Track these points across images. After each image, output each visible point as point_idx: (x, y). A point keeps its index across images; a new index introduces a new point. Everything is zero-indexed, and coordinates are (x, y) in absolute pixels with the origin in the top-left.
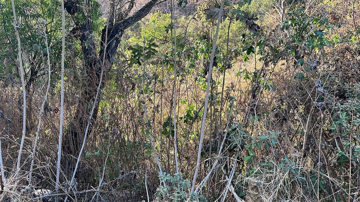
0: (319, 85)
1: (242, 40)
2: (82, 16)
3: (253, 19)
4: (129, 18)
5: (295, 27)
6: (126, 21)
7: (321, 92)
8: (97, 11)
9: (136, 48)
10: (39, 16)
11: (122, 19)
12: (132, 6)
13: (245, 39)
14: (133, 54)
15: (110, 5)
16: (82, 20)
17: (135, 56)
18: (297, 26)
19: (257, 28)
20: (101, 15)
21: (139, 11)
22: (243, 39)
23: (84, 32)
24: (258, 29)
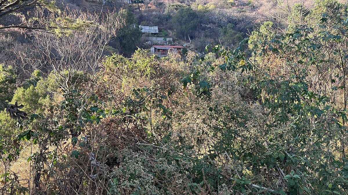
0: (93, 158)
1: (18, 126)
3: (17, 107)
5: (67, 108)
7: (95, 165)
13: (22, 125)
18: (69, 107)
19: (23, 115)
22: (20, 124)
24: (25, 116)
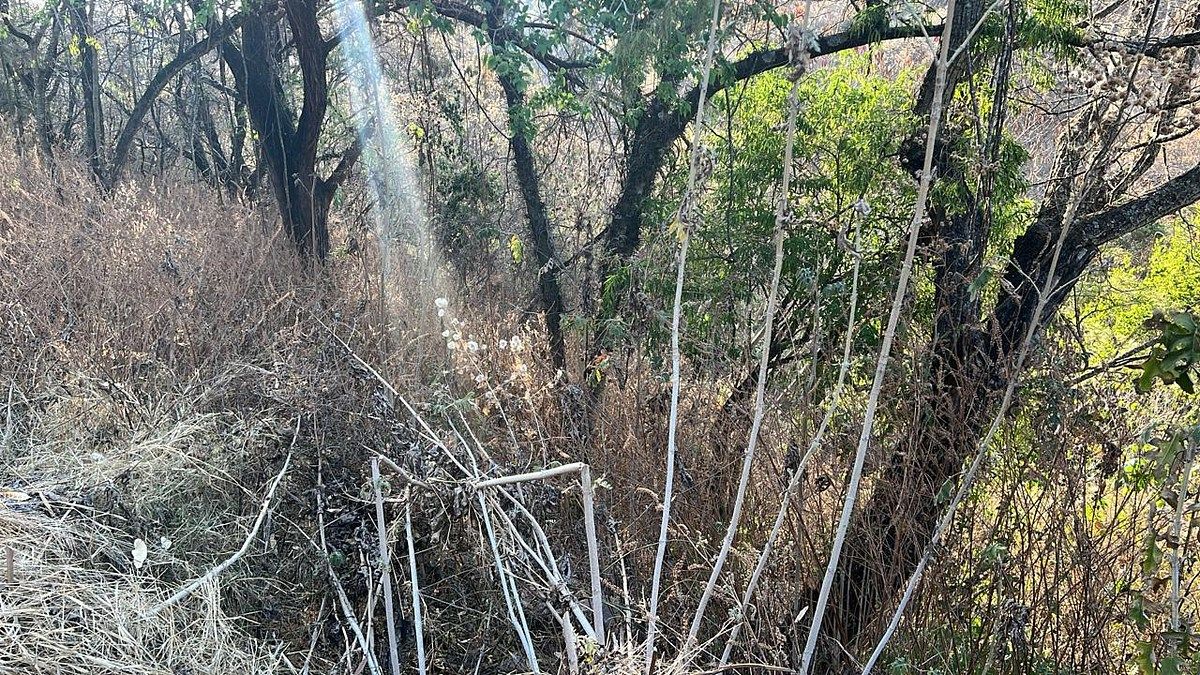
2: (958, 190)
4: (1132, 202)
6: (1115, 213)
8: (1014, 177)
9: (1182, 324)
10: (826, 184)
11: (1099, 206)
12: (1150, 162)
14: (1163, 347)
15: (1062, 157)
16: (955, 201)
17: (1172, 356)
20: (1023, 188)
21: (1177, 179)
23: (959, 241)
